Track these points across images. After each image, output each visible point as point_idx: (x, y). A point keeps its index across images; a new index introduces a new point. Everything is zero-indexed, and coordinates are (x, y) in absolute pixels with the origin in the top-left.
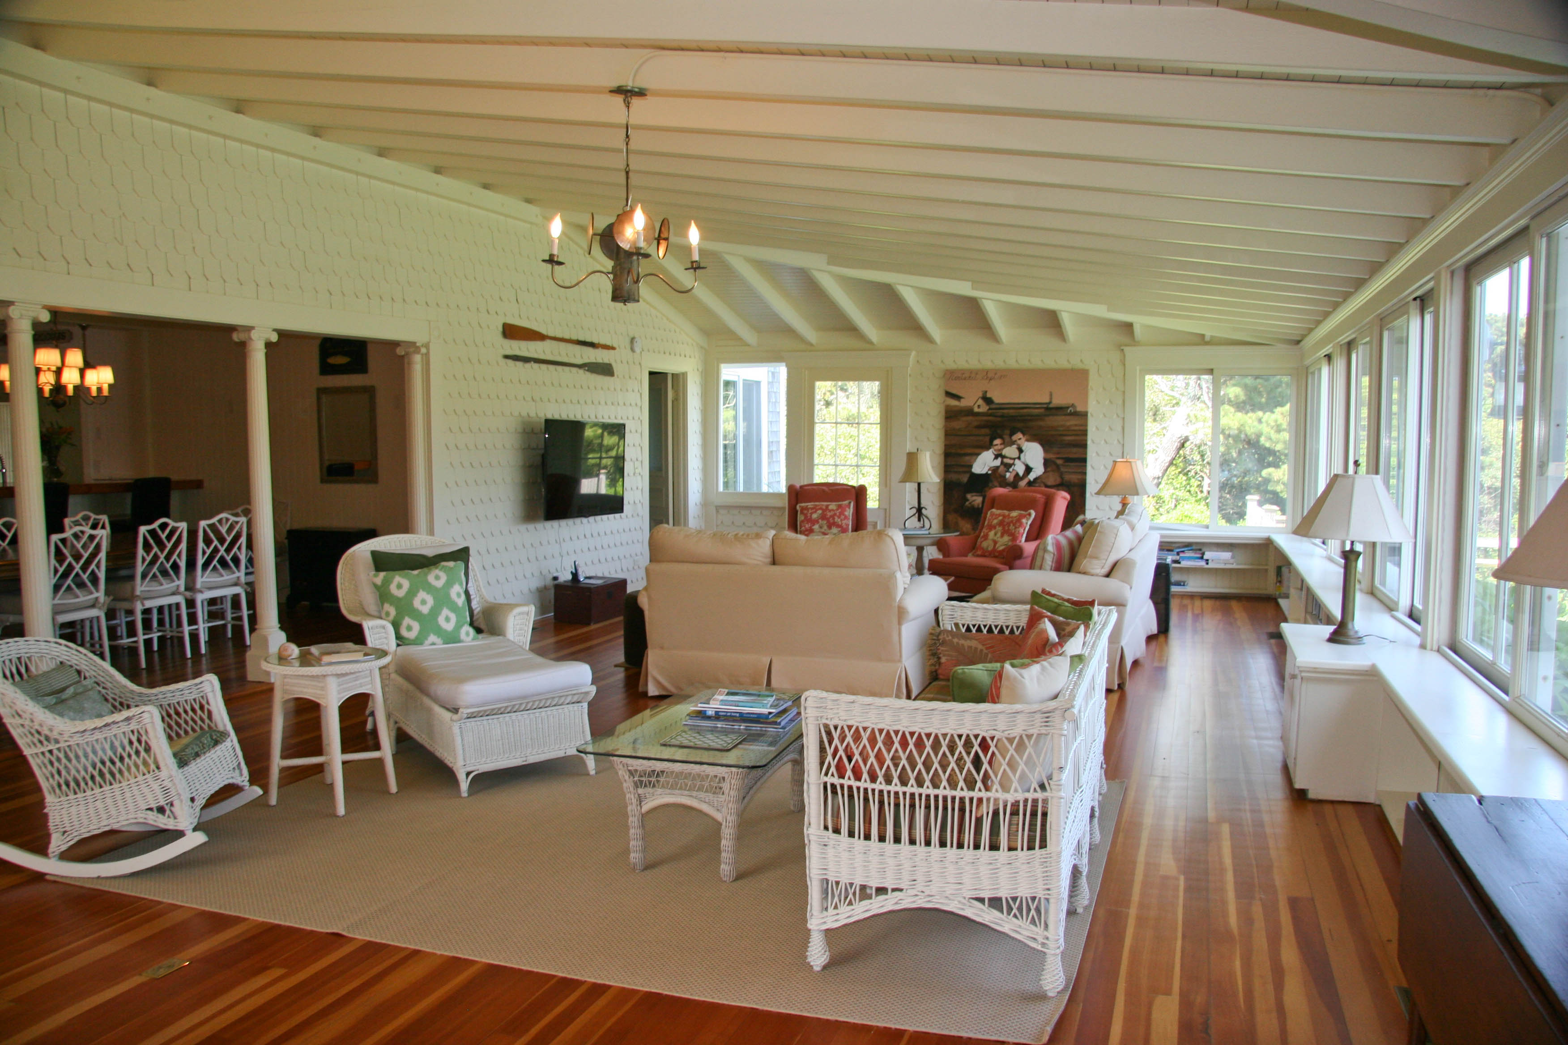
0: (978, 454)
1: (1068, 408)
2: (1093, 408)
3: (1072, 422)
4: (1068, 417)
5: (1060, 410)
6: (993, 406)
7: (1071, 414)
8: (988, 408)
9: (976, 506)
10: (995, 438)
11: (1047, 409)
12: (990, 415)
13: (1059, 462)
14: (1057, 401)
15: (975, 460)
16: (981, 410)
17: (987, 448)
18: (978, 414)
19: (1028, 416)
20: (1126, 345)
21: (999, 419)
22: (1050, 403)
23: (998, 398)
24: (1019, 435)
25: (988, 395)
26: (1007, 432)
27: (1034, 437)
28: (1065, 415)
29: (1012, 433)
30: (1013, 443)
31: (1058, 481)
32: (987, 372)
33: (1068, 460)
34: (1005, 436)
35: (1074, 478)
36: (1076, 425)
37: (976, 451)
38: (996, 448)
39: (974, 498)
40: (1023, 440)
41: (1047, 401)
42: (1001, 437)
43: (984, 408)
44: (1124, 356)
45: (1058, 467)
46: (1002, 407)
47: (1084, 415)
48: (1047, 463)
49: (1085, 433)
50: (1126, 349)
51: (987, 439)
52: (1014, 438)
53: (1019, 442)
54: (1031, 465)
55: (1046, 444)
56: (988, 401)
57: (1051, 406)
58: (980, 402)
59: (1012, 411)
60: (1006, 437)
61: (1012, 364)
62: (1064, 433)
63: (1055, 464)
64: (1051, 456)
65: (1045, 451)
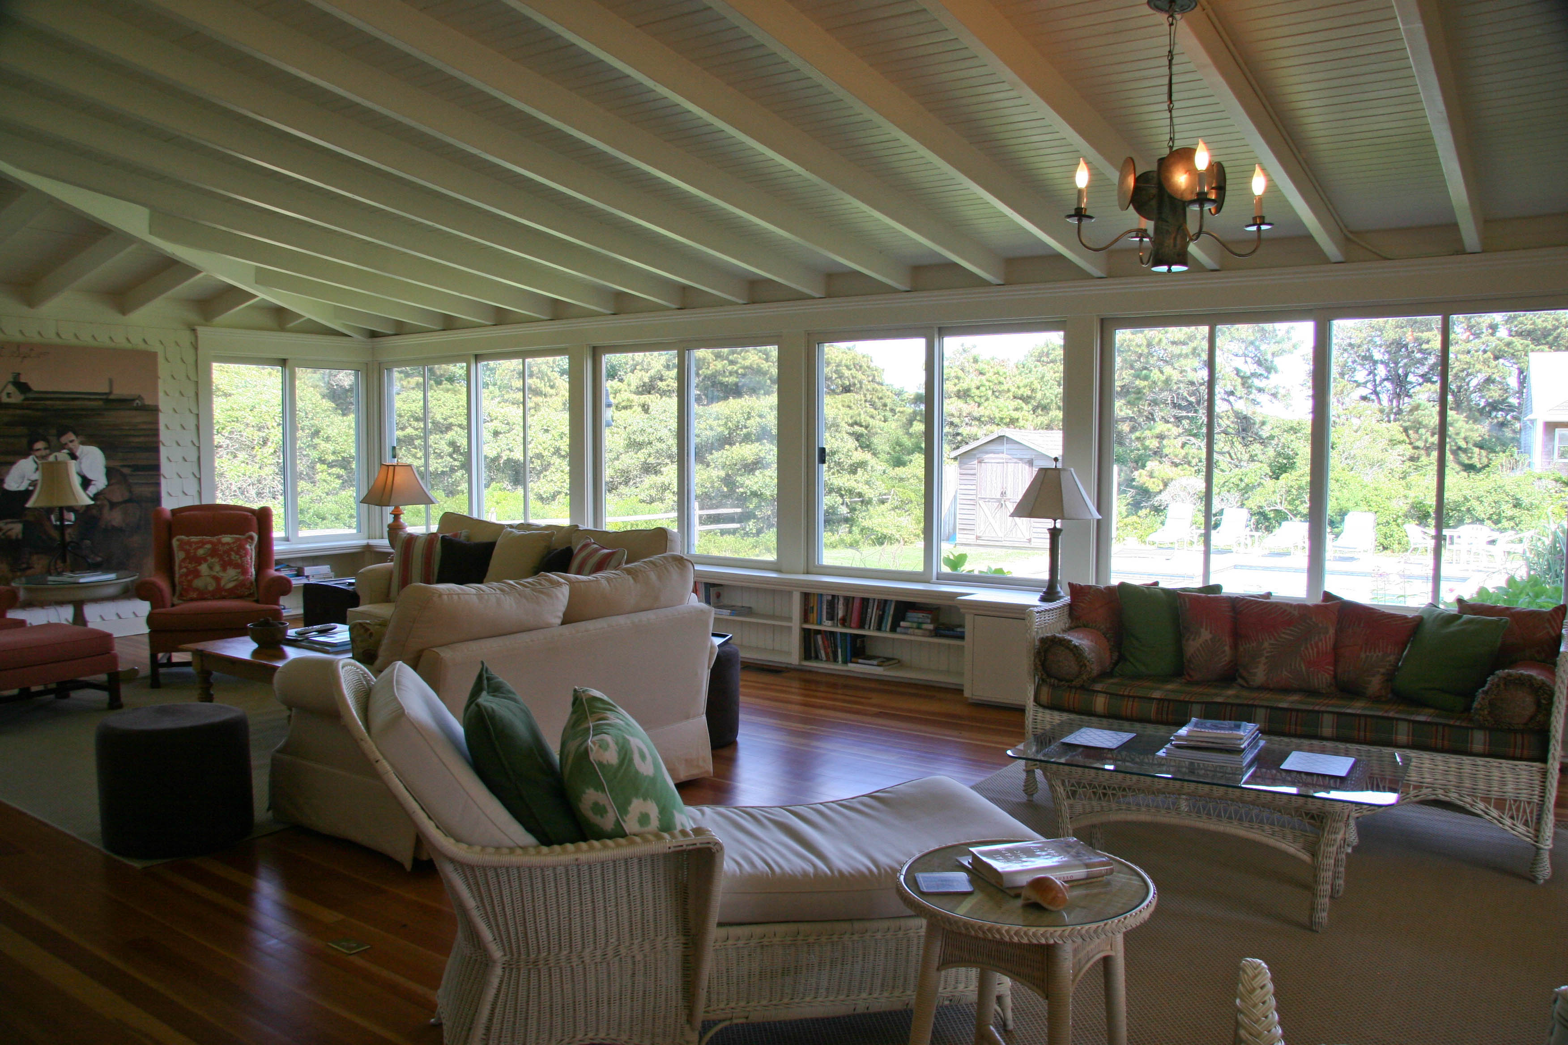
0: (12, 464)
1: (133, 400)
2: (164, 403)
3: (140, 418)
4: (134, 413)
5: (124, 403)
6: (30, 395)
7: (138, 409)
8: (22, 397)
9: (14, 537)
10: (37, 441)
11: (107, 401)
12: (28, 408)
13: (126, 471)
14: (120, 391)
15: (7, 472)
16: (12, 400)
17: (26, 455)
18: (7, 406)
19: (83, 410)
20: (199, 325)
21: (39, 413)
22: (110, 393)
23: (38, 384)
24: (71, 436)
25: (23, 380)
26: (53, 431)
27: (90, 439)
28: (130, 409)
29: (61, 433)
30: (63, 447)
31: (127, 496)
32: (19, 345)
33: (136, 468)
34: (51, 438)
35: (146, 491)
36: (145, 423)
37: (9, 458)
38: (39, 453)
39: (10, 526)
40: (76, 443)
41: (107, 391)
42: (45, 439)
43: (17, 398)
44: (196, 337)
45: (124, 476)
46: (44, 396)
47: (154, 410)
48: (110, 473)
49: (156, 433)
50: (200, 330)
51: (24, 441)
52: (64, 439)
53: (71, 445)
54: (90, 476)
55: (107, 448)
56: (23, 388)
57: (111, 397)
58: (11, 388)
59: (58, 403)
60: (53, 439)
61: (50, 336)
62: (132, 432)
63: (122, 474)
64: (116, 464)
65: (107, 457)
